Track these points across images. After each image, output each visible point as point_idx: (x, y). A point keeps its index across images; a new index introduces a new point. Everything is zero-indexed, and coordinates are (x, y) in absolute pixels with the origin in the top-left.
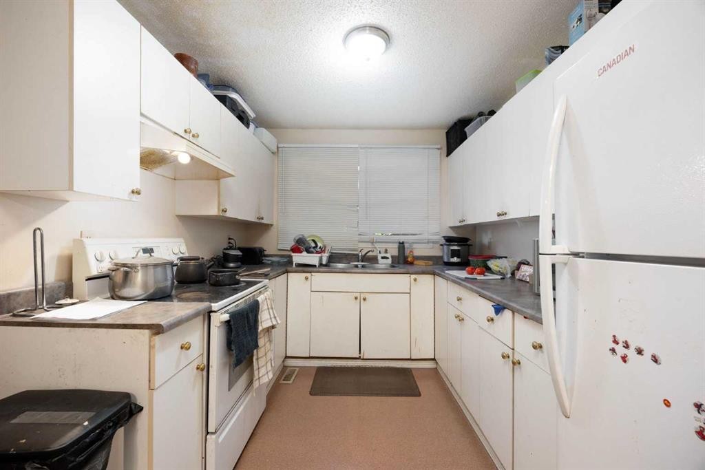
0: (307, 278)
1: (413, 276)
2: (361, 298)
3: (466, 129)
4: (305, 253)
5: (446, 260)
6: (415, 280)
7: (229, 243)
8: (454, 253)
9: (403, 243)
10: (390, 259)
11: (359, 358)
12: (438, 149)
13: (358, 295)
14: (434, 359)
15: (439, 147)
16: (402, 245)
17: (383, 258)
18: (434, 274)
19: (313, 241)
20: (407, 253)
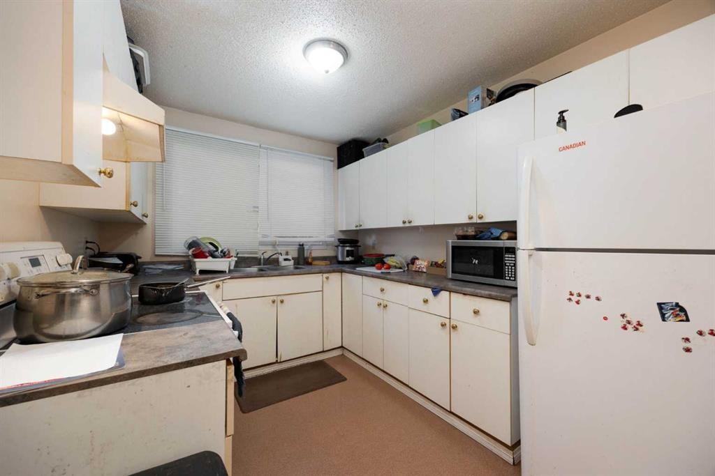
0: (218, 287)
1: (325, 275)
2: (278, 301)
3: (364, 150)
4: (210, 259)
5: (340, 259)
6: (327, 278)
7: (87, 248)
8: (349, 253)
9: (303, 245)
10: (292, 261)
11: (277, 362)
12: (331, 161)
13: (275, 298)
14: (342, 347)
15: (332, 159)
16: (301, 247)
17: (285, 260)
18: (341, 272)
19: (211, 244)
20: (306, 254)
